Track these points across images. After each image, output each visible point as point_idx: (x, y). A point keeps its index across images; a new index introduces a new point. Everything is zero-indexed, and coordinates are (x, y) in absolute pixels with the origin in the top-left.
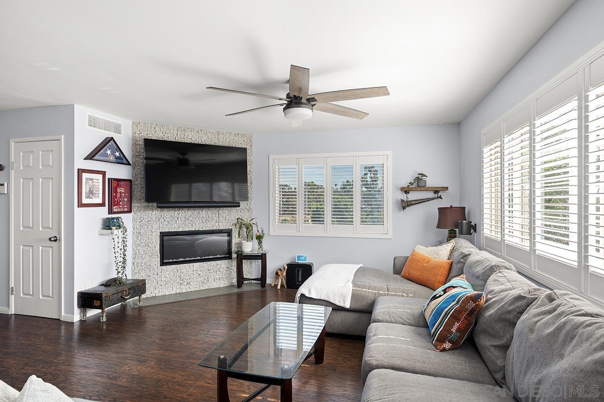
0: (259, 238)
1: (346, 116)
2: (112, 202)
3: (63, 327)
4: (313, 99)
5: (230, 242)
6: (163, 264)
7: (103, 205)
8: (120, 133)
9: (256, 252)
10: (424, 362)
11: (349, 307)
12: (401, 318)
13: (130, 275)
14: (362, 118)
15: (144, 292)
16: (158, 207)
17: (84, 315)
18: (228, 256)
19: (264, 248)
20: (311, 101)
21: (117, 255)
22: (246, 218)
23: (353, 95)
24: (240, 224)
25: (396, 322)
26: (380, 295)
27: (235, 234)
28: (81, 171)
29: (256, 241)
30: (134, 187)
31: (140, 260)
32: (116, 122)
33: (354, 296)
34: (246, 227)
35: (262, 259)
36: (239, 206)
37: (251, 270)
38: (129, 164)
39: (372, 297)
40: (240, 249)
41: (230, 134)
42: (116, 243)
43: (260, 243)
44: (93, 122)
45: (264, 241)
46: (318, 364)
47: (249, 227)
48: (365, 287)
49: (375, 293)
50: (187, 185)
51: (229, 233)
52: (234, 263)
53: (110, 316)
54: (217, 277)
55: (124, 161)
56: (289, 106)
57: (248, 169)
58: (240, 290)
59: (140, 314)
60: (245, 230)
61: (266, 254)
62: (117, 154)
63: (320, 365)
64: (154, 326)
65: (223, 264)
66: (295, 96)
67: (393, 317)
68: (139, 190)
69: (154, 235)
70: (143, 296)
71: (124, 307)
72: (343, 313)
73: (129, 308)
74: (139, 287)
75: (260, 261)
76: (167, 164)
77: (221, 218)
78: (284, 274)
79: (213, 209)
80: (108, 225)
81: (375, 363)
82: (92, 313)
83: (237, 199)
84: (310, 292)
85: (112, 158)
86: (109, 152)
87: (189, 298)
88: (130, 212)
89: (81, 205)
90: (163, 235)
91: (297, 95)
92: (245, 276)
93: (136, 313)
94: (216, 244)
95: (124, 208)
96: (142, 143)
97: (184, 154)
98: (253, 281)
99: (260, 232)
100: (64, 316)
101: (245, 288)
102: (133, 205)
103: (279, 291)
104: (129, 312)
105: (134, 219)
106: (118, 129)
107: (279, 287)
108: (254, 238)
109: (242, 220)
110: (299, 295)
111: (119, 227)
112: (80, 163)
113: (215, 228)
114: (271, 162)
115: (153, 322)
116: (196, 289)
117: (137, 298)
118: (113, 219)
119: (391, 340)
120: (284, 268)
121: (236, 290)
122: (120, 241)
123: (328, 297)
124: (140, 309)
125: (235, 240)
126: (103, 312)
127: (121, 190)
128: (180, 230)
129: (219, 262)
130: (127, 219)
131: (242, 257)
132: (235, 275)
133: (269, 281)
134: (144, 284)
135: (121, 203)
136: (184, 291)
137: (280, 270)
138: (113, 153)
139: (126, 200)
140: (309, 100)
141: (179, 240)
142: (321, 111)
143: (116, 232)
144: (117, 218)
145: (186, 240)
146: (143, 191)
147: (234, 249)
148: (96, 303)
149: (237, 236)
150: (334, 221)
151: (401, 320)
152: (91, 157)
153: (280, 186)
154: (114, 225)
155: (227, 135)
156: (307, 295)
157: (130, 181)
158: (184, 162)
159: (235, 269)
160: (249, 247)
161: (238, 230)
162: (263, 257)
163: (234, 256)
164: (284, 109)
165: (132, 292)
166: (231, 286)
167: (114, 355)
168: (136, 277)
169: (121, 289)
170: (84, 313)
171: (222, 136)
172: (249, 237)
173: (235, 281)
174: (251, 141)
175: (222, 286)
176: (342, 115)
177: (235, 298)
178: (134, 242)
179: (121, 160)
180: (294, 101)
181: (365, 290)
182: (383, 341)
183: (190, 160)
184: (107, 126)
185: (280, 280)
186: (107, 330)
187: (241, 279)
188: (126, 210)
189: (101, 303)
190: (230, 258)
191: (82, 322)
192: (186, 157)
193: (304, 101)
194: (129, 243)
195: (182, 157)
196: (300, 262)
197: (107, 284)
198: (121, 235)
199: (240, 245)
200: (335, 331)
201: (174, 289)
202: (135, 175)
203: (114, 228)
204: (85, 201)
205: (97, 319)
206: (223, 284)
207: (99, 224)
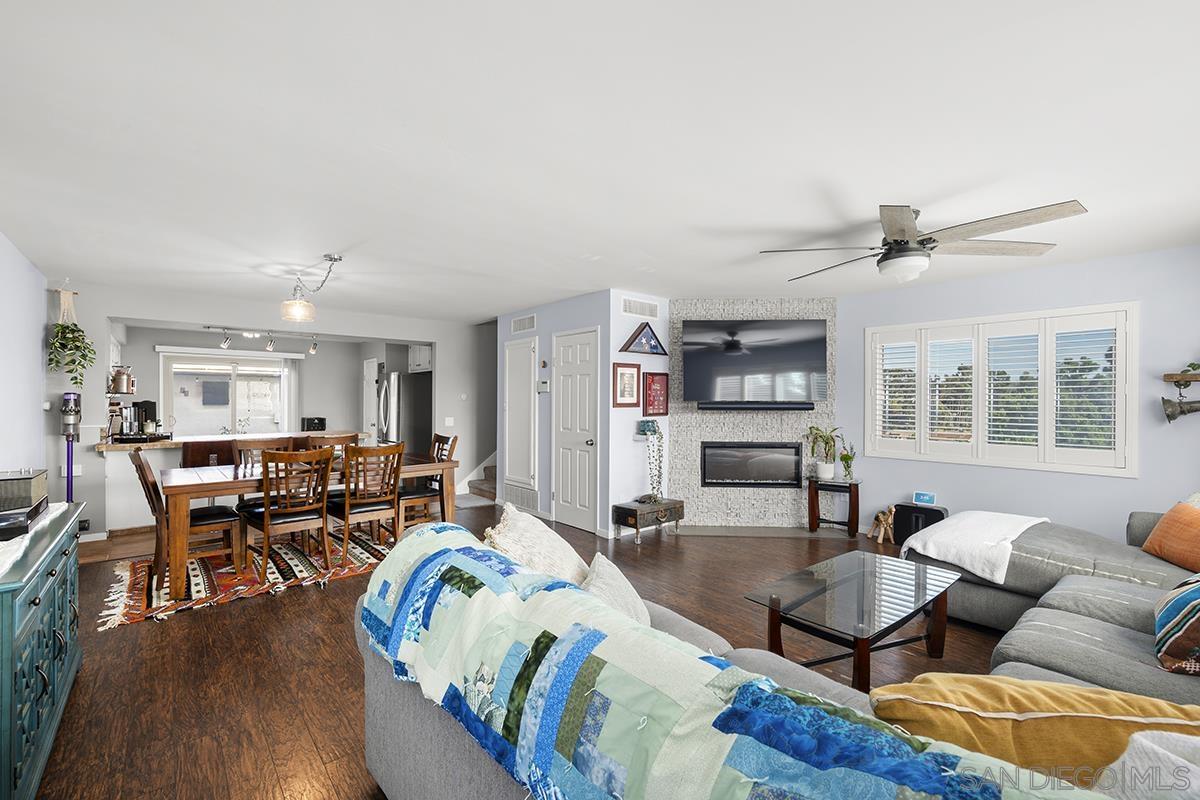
0: (846, 459)
1: (1004, 254)
2: (647, 404)
3: (598, 543)
4: (930, 240)
5: (798, 464)
6: (705, 484)
7: (637, 405)
8: (656, 316)
9: (841, 480)
10: (1118, 675)
11: (1002, 583)
12: (1104, 611)
13: (665, 493)
14: (1041, 254)
15: (681, 516)
16: (699, 409)
17: (619, 533)
18: (796, 482)
19: (855, 475)
20: (926, 243)
21: (653, 466)
22: (825, 427)
23: (1007, 223)
24: (815, 436)
25: (1090, 615)
26: (1073, 572)
27: (806, 451)
28: (616, 365)
29: (841, 465)
30: (670, 382)
31: (677, 476)
32: (650, 302)
33: (1013, 566)
34: (825, 442)
35: (850, 492)
36: (813, 409)
37: (833, 508)
38: (666, 354)
39: (1056, 572)
40: (813, 474)
41: (800, 300)
42: (651, 451)
43: (848, 467)
44: (628, 307)
45: (854, 464)
46: (931, 656)
47: (829, 441)
48: (1040, 554)
49: (1063, 567)
50: (739, 377)
51: (797, 449)
52: (805, 494)
53: (645, 539)
54: (779, 511)
55: (660, 350)
56: (886, 257)
57: (828, 353)
58: (814, 535)
59: (677, 543)
60: (823, 445)
61: (857, 485)
62: (653, 343)
63: (938, 660)
64: (693, 558)
65: (788, 493)
66: (895, 241)
67: (1084, 606)
68: (676, 388)
69: (694, 444)
70: (681, 522)
71: (659, 532)
72: (992, 592)
73: (664, 533)
74: (675, 511)
75: (848, 494)
76: (710, 349)
77: (785, 426)
78: (891, 520)
79: (772, 412)
80: (643, 429)
81: (1013, 653)
82: (627, 532)
83: (814, 398)
84: (924, 547)
85: (647, 348)
86: (644, 341)
87: (739, 535)
88: (667, 414)
89: (616, 405)
90: (705, 446)
91: (899, 239)
92: (822, 516)
93: (673, 541)
94: (778, 464)
95: (659, 409)
96: (680, 325)
97: (732, 334)
98: (836, 526)
99: (849, 449)
100: (599, 531)
101: (823, 533)
102: (669, 405)
103: (880, 547)
104: (665, 538)
105: (670, 422)
106: (653, 312)
107: (880, 540)
108: (838, 459)
109: (817, 429)
110: (905, 549)
111: (655, 432)
112: (616, 356)
113: (776, 440)
114: (868, 340)
115: (692, 555)
116: (748, 525)
117: (673, 523)
118: (648, 422)
119: (1058, 632)
120: (890, 512)
121: (807, 535)
122: (656, 450)
123: (960, 560)
124: (677, 537)
125: (807, 460)
126: (638, 532)
127: (656, 386)
128: (727, 441)
129: (781, 490)
130: (662, 422)
131: (816, 487)
132: (805, 512)
133: (862, 529)
134: (682, 507)
135: (656, 403)
136: (732, 524)
137: (884, 513)
138: (648, 342)
139: (661, 399)
140: (922, 243)
141: (724, 455)
142: (949, 253)
143: (651, 438)
144: (653, 422)
145: (736, 457)
146: (682, 387)
147: (805, 472)
148: (631, 521)
149: (810, 454)
150: (994, 438)
151: (1101, 613)
152: (625, 348)
153: (885, 371)
154: (649, 430)
155: (796, 302)
156: (920, 550)
157: (667, 375)
158: (733, 346)
159: (805, 503)
160: (828, 472)
161: (811, 444)
162: (852, 490)
163: (805, 483)
164: (879, 262)
165: (668, 513)
166: (801, 528)
167: (650, 580)
168: (673, 497)
169: (656, 508)
170: (618, 531)
171: (787, 305)
172: (829, 457)
173: (806, 521)
174: (834, 308)
175: (785, 525)
176: (994, 254)
177: (805, 546)
178: (671, 453)
179: (657, 350)
180: (895, 248)
181: (1040, 558)
182: (1040, 630)
183: (742, 342)
184: (642, 309)
185: (883, 530)
186: (642, 553)
187: (815, 520)
188: (661, 411)
189: (636, 521)
190: (798, 485)
191: (617, 540)
192: (735, 338)
193: (913, 245)
194: (665, 453)
195: (730, 339)
196: (920, 504)
197: (641, 501)
198: (656, 442)
199: (814, 468)
200: (975, 620)
201: (719, 520)
202: (672, 368)
203: (649, 433)
204: (620, 400)
205: (632, 541)
206: (787, 522)
207: (633, 429)
